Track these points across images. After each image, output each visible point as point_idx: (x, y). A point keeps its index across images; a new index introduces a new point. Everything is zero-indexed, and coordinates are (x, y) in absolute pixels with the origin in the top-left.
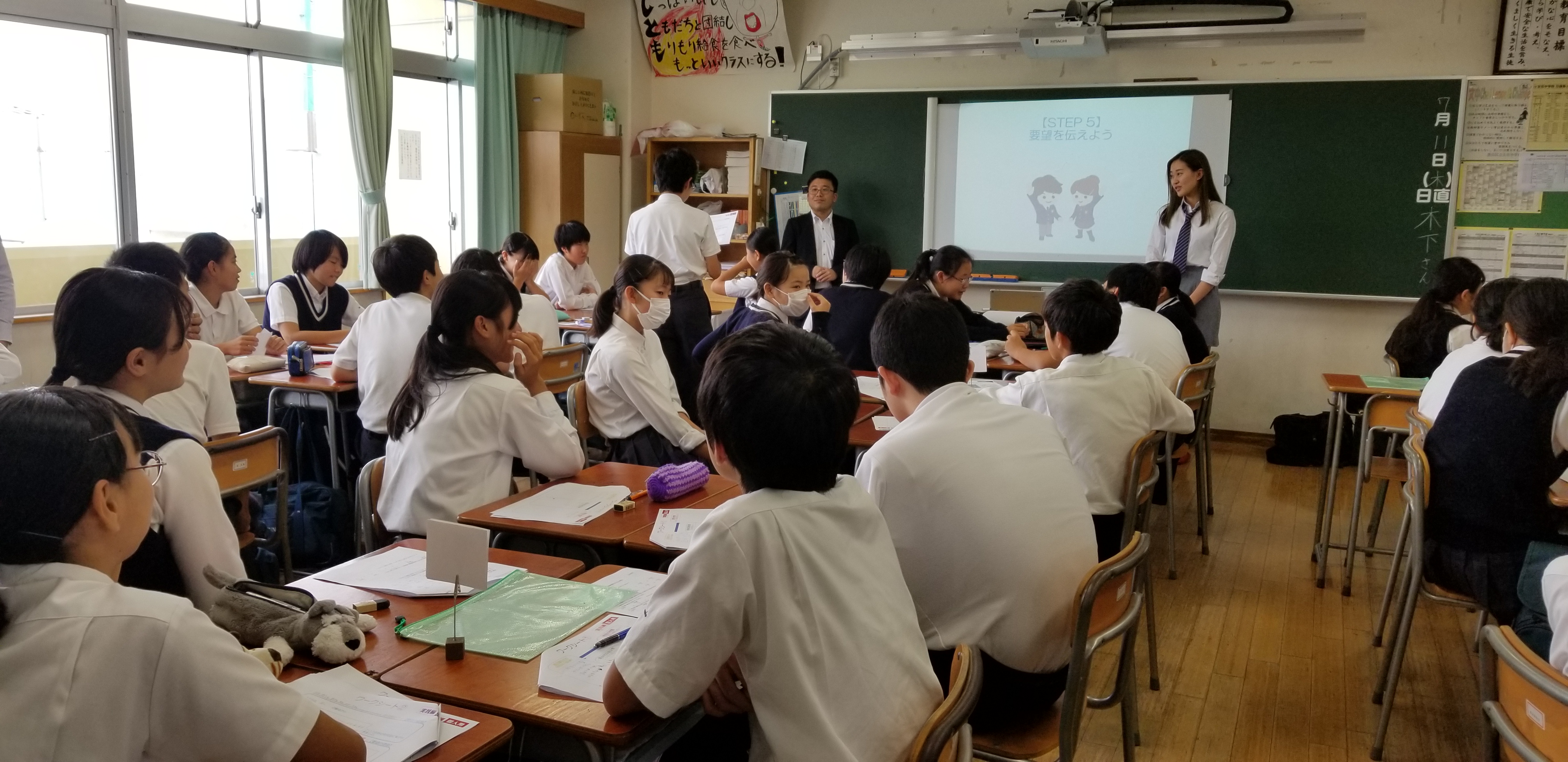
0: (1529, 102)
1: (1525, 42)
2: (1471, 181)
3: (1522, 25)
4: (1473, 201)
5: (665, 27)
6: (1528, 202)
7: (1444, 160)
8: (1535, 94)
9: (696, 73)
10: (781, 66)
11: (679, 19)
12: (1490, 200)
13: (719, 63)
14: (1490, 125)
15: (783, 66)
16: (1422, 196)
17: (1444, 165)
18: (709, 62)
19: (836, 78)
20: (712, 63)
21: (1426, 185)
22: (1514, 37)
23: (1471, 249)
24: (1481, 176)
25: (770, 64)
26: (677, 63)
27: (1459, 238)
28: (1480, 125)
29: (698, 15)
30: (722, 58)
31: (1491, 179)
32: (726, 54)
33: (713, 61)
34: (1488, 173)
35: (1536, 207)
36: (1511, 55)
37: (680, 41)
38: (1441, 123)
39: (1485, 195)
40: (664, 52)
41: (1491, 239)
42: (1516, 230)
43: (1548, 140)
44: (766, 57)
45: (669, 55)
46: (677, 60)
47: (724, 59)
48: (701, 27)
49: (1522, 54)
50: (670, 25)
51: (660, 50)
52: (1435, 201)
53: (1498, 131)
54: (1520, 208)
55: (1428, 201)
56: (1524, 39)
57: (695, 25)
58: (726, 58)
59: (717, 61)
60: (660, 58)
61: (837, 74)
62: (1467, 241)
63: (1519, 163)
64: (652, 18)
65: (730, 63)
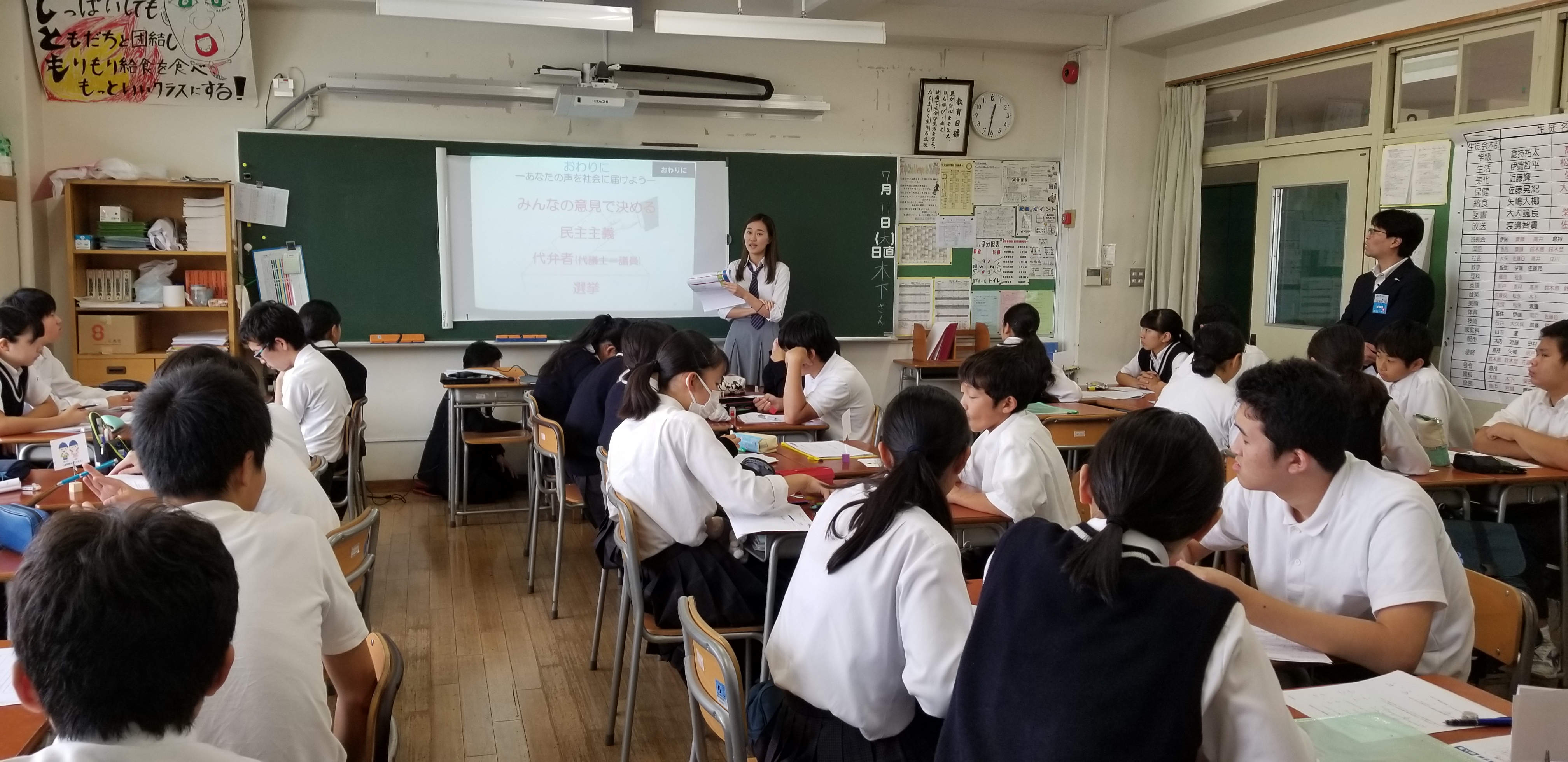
0: (939, 177)
1: (935, 129)
2: (905, 240)
3: (933, 115)
4: (908, 256)
5: (72, 39)
6: (943, 257)
7: (889, 223)
8: (943, 171)
9: (113, 100)
10: (238, 99)
11: (96, 31)
12: (919, 256)
13: (149, 90)
14: (916, 195)
15: (241, 99)
16: (876, 252)
17: (888, 227)
18: (134, 87)
19: (313, 118)
20: (138, 89)
21: (878, 244)
22: (928, 125)
23: (909, 295)
24: (911, 236)
25: (222, 96)
26: (84, 85)
27: (900, 286)
28: (909, 195)
29: (126, 29)
30: (155, 84)
31: (918, 239)
32: (162, 79)
33: (141, 87)
34: (917, 234)
35: (948, 261)
36: (926, 139)
37: (93, 59)
38: (885, 193)
39: (916, 251)
40: (66, 69)
41: (921, 286)
42: (937, 279)
43: (953, 207)
44: (220, 87)
45: (74, 74)
46: (85, 81)
47: (158, 86)
48: (129, 43)
49: (933, 139)
50: (81, 37)
51: (61, 67)
52: (884, 257)
53: (921, 200)
54: (938, 262)
55: (880, 257)
56: (934, 126)
57: (119, 40)
58: (161, 84)
59: (147, 86)
60: (58, 77)
61: (316, 113)
62: (905, 288)
63: (936, 225)
64: (51, 26)
65: (165, 90)
